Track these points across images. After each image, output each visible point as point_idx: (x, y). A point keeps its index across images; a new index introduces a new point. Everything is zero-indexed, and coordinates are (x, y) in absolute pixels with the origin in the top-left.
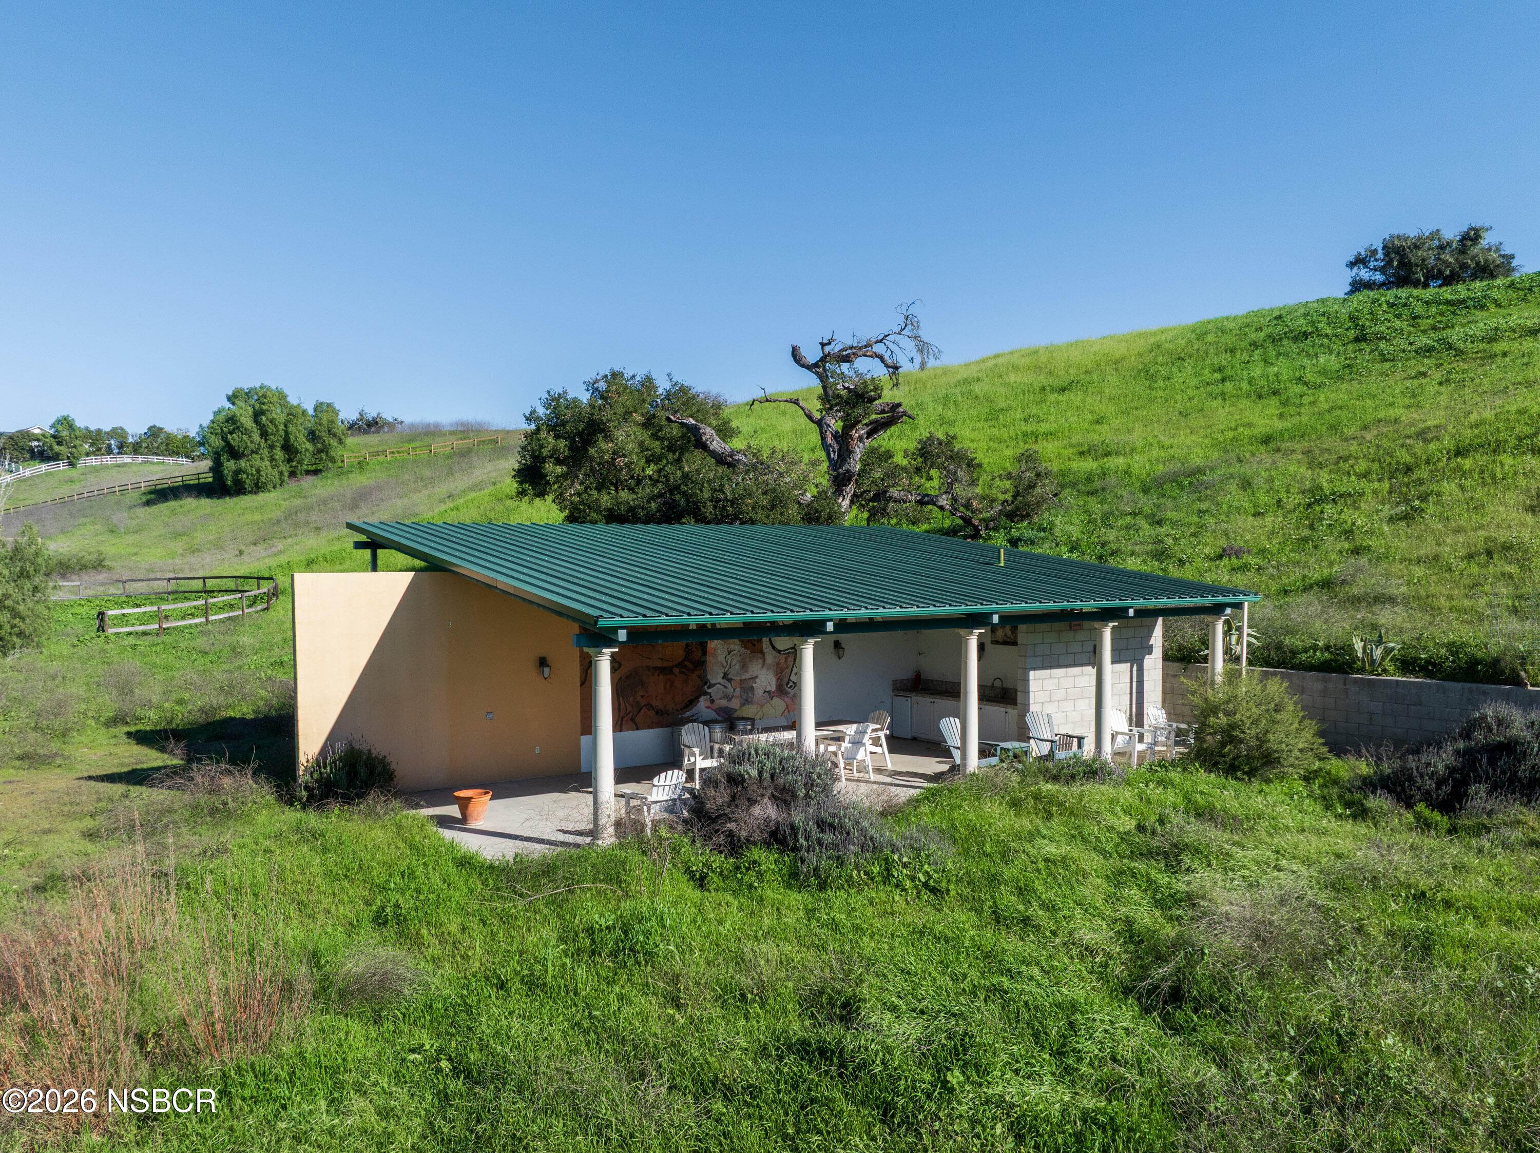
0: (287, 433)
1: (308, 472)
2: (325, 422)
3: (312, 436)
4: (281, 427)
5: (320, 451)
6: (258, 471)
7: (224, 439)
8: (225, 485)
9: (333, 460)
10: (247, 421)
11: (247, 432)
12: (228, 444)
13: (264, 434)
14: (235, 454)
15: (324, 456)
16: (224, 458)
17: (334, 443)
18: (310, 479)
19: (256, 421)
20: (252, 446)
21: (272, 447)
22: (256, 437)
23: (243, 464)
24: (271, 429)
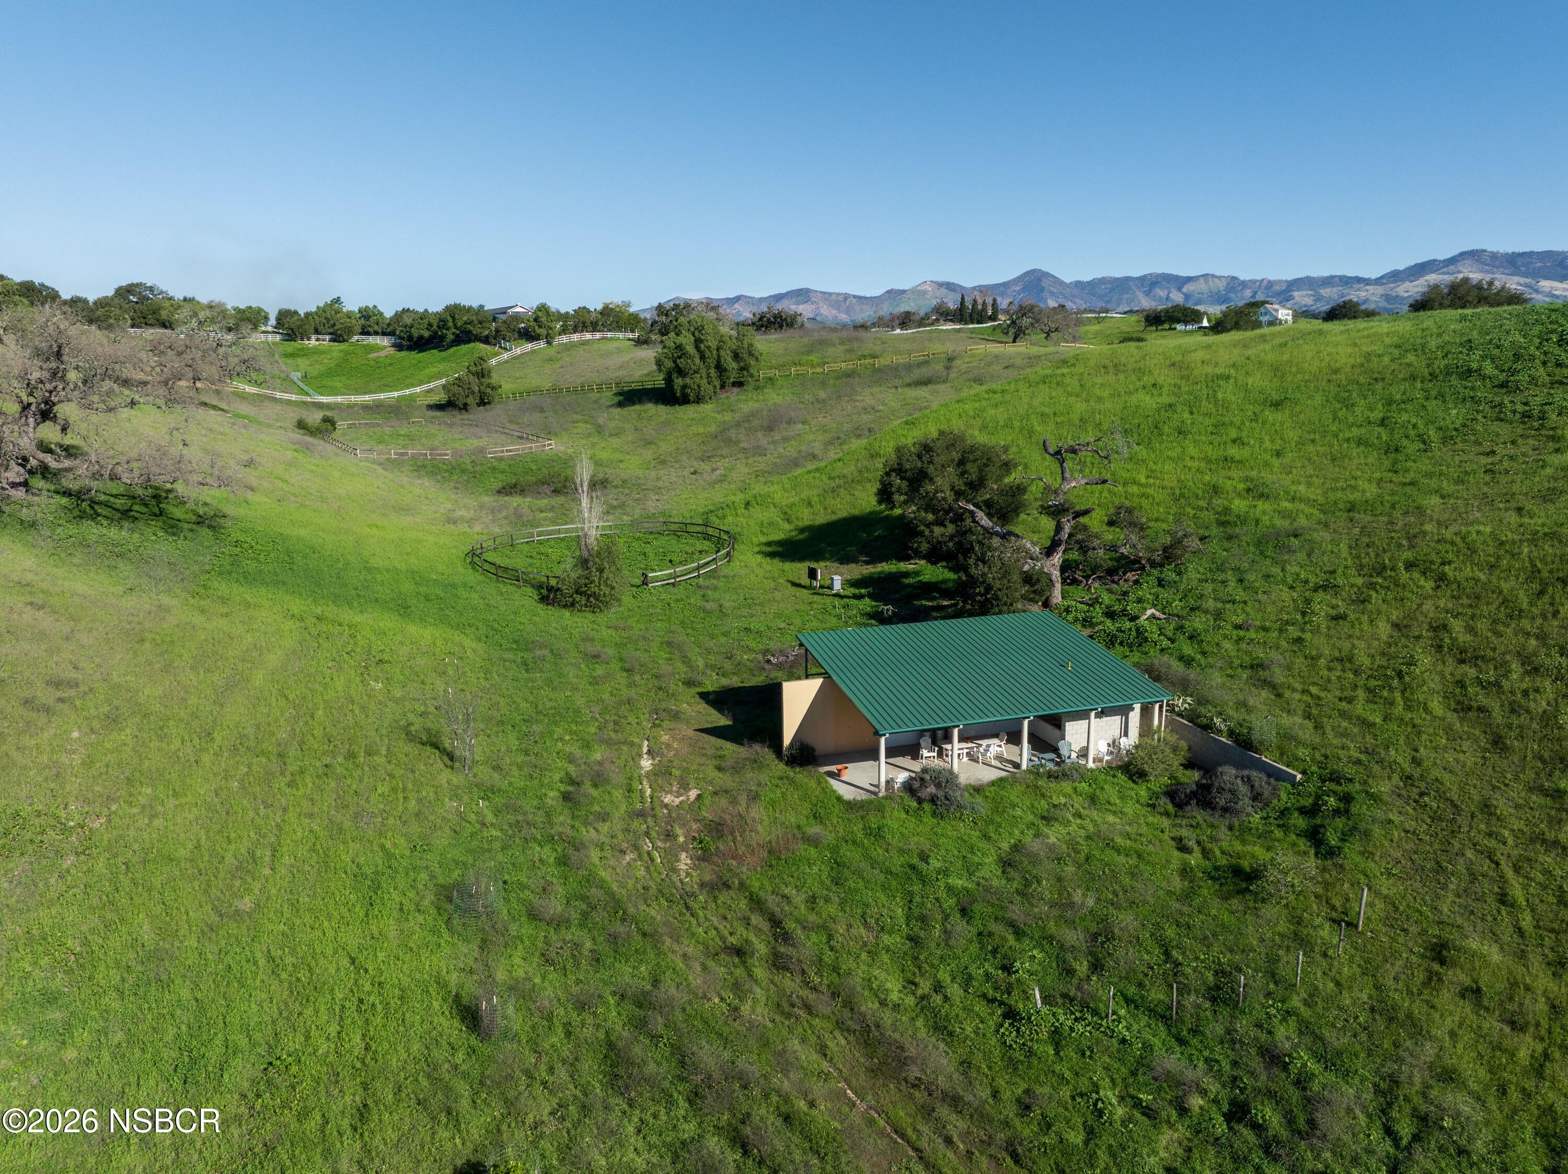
0: (719, 356)
1: (734, 384)
2: (746, 346)
3: (736, 356)
4: (715, 352)
5: (742, 369)
6: (699, 386)
7: (675, 362)
8: (674, 395)
9: (751, 376)
10: (690, 349)
11: (691, 357)
12: (677, 366)
13: (703, 357)
14: (681, 372)
15: (745, 373)
16: (674, 376)
17: (753, 362)
18: (736, 390)
19: (697, 348)
20: (694, 368)
21: (708, 368)
22: (697, 361)
23: (688, 381)
24: (708, 354)
